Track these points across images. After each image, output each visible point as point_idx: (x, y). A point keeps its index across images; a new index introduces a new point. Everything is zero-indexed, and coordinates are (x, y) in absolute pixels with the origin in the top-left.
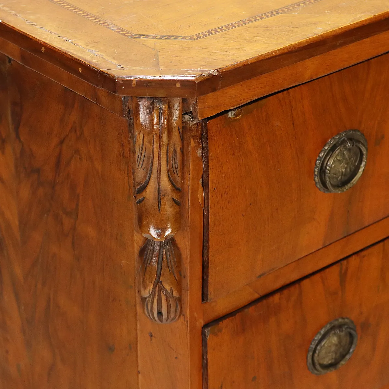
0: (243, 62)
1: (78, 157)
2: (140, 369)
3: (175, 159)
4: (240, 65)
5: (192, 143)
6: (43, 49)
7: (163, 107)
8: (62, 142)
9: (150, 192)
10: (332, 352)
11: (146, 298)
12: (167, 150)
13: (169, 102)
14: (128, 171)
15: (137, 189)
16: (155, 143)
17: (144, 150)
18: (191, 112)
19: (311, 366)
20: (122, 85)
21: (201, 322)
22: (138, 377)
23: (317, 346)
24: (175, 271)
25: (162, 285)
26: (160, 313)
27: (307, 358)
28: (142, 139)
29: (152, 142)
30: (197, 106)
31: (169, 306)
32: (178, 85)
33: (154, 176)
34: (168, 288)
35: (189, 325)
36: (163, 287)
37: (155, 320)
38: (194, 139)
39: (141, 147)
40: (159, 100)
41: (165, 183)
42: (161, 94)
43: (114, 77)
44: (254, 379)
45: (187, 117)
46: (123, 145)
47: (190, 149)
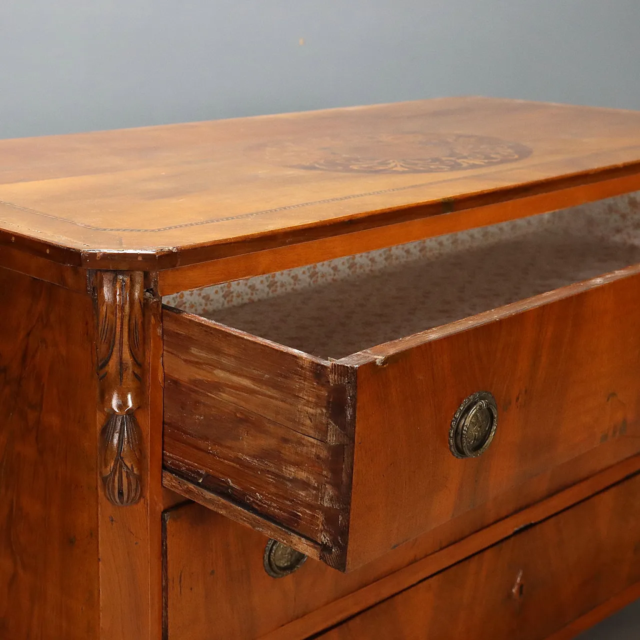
0: (201, 244)
1: (44, 345)
2: (100, 556)
3: (136, 333)
4: (197, 247)
5: (153, 320)
6: (13, 239)
7: (125, 279)
8: (28, 334)
9: (112, 366)
10: (288, 554)
11: (107, 478)
12: (129, 320)
13: (131, 275)
14: (91, 349)
15: (100, 365)
16: (118, 314)
17: (107, 322)
18: (152, 289)
19: (268, 568)
20: (86, 258)
21: (160, 507)
22: (98, 564)
23: (273, 546)
24: (135, 449)
25: (123, 461)
26: (121, 493)
27: (264, 558)
28: (105, 310)
29: (115, 312)
30: (158, 283)
31: (129, 484)
32: (140, 259)
33: (116, 348)
34: (129, 465)
35: (149, 509)
36: (124, 463)
37: (116, 502)
38: (154, 316)
39: (104, 319)
40: (122, 272)
41: (127, 355)
42: (123, 266)
43: (80, 250)
44: (213, 572)
45: (148, 294)
46: (87, 324)
47: (151, 326)
